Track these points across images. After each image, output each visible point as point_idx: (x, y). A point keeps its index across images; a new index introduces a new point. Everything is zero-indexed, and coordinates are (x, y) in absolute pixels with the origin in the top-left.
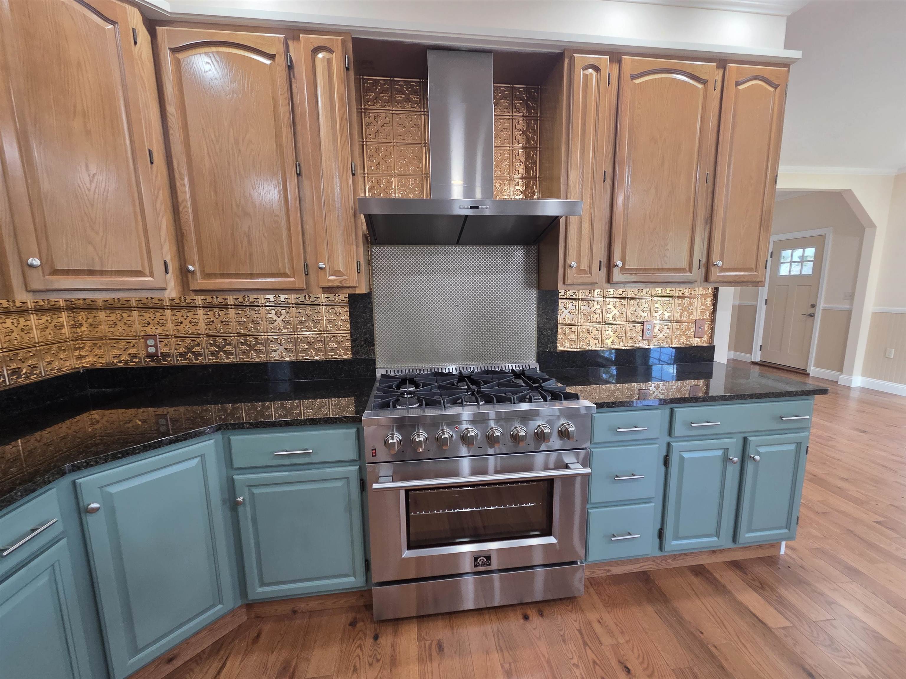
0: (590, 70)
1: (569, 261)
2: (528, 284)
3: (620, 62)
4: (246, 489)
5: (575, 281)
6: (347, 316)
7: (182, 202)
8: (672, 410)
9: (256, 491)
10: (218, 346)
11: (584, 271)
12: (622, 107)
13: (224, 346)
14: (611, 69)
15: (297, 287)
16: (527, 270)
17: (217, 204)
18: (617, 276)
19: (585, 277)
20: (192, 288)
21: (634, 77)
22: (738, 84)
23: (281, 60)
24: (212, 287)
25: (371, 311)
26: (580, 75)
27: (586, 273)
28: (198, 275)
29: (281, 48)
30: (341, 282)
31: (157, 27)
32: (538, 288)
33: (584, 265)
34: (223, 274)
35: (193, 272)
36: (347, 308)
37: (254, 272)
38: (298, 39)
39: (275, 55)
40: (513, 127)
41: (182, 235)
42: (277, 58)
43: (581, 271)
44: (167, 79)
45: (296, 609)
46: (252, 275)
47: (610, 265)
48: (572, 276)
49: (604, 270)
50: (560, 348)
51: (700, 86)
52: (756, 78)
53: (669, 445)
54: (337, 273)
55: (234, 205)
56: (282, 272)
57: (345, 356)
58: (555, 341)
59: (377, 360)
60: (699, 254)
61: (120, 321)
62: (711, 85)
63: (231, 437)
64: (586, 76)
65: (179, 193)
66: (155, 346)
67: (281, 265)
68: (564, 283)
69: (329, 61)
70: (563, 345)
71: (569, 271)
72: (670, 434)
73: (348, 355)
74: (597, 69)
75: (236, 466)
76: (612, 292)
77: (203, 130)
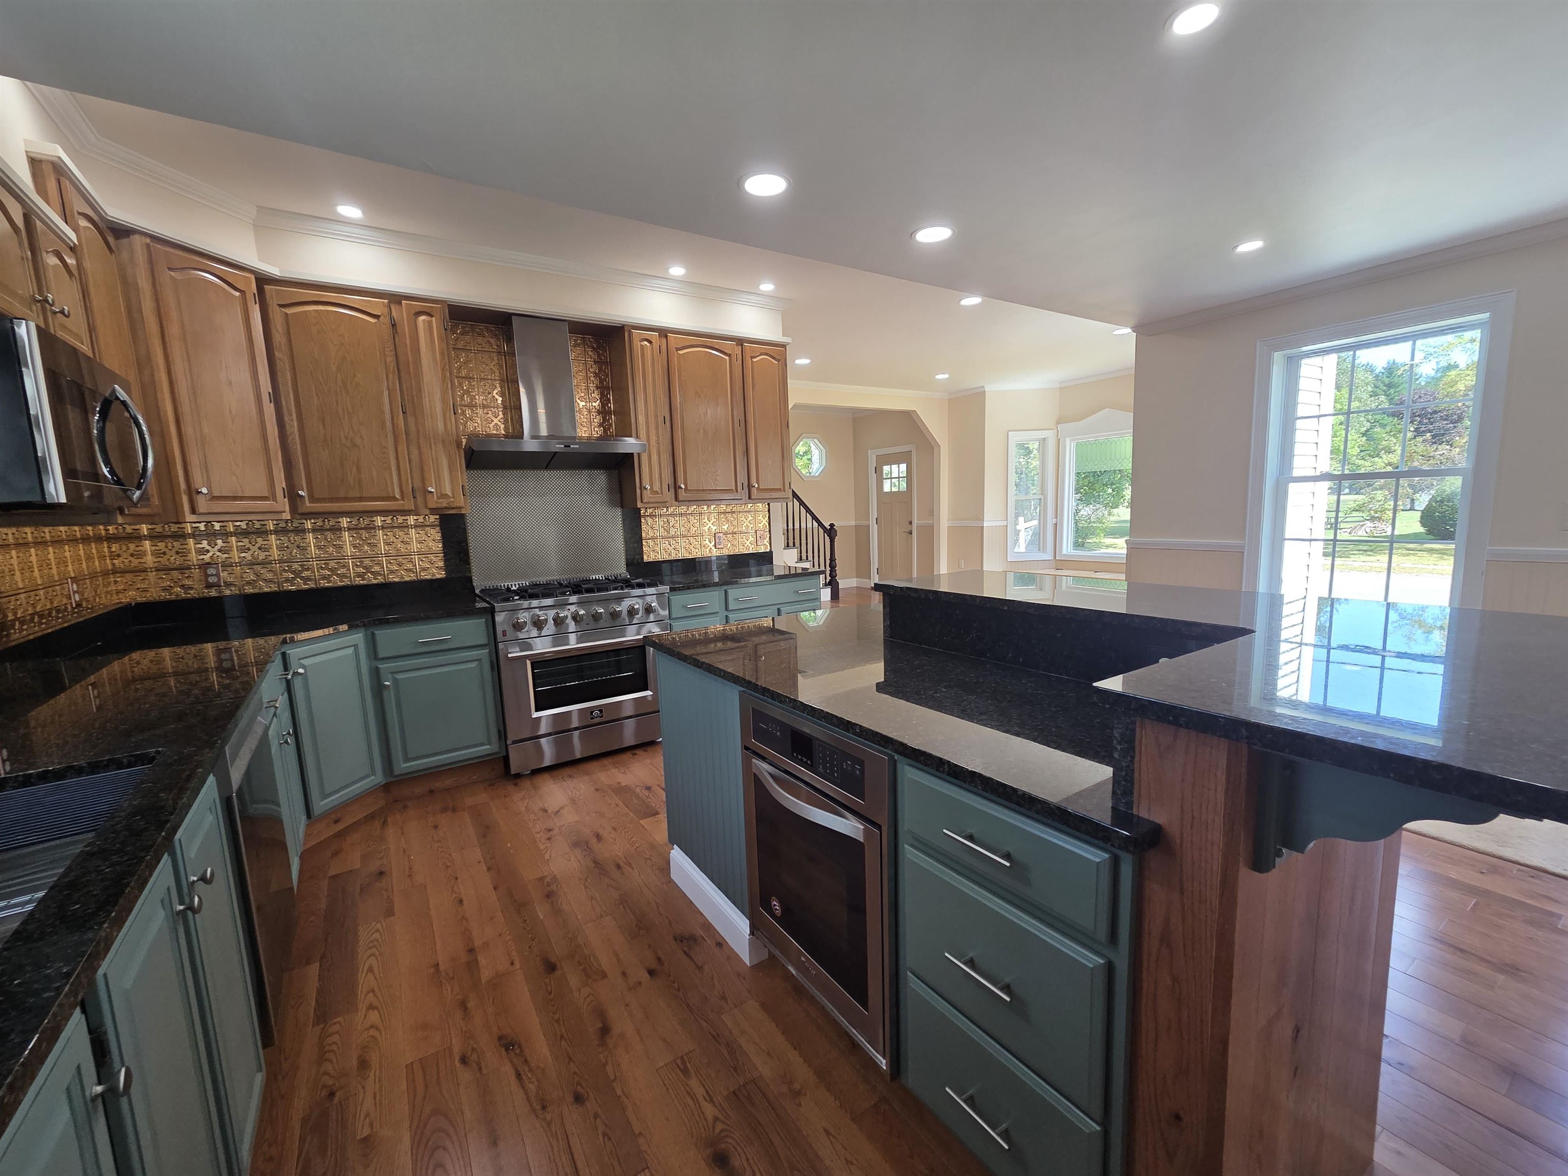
0: (646, 343)
1: (644, 485)
2: (612, 503)
3: (666, 337)
4: (390, 675)
5: (651, 500)
6: (438, 536)
7: (291, 434)
8: (726, 591)
9: (400, 676)
10: (293, 572)
11: (657, 492)
12: (671, 370)
13: (301, 572)
14: (660, 341)
15: (406, 508)
16: (610, 491)
17: (325, 437)
18: (682, 494)
19: (658, 498)
20: (299, 511)
21: (678, 349)
22: (752, 357)
23: (385, 320)
24: (322, 510)
25: (465, 530)
26: (637, 344)
27: (658, 493)
28: (307, 499)
29: (386, 310)
30: (448, 504)
31: (265, 286)
32: (622, 507)
33: (657, 487)
34: (333, 498)
35: (302, 496)
36: (438, 529)
37: (364, 495)
38: (400, 303)
39: (380, 316)
40: (587, 370)
41: (291, 463)
42: (381, 318)
43: (654, 492)
44: (275, 330)
45: (432, 789)
46: (361, 499)
47: (676, 488)
48: (647, 495)
49: (672, 490)
50: (646, 559)
51: (727, 358)
52: (766, 354)
53: (727, 616)
54: (444, 496)
55: (343, 437)
56: (391, 495)
57: (438, 576)
58: (641, 553)
59: (474, 577)
60: (742, 478)
61: (170, 550)
62: (734, 357)
63: (376, 632)
64: (642, 346)
65: (288, 427)
66: (218, 575)
67: (390, 489)
68: (642, 502)
69: (430, 323)
70: (648, 556)
71: (644, 492)
72: (727, 609)
73: (441, 575)
74: (650, 342)
75: (381, 656)
76: (706, 509)
77: (311, 373)
